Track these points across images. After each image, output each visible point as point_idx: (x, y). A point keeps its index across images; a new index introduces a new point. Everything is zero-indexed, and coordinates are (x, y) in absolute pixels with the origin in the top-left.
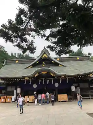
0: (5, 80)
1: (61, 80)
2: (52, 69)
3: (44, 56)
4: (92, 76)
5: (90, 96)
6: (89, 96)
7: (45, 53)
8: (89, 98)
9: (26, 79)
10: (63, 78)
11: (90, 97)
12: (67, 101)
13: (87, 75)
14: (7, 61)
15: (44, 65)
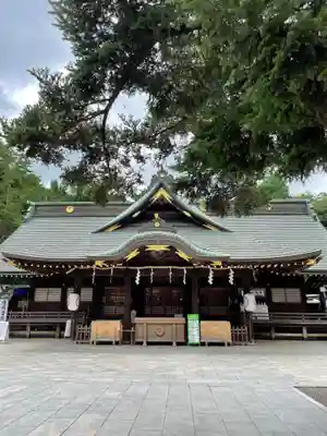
0: (29, 265)
1: (211, 272)
2: (183, 238)
3: (158, 195)
4: (314, 266)
5: (305, 331)
6: (301, 332)
7: (161, 185)
8: (302, 339)
9: (97, 266)
10: (218, 266)
11: (305, 334)
12: (229, 345)
13: (299, 261)
14: (36, 206)
15: (157, 224)
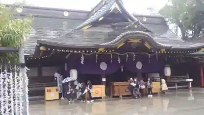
2: (150, 36)
8: (175, 90)
9: (101, 52)
11: (177, 86)
